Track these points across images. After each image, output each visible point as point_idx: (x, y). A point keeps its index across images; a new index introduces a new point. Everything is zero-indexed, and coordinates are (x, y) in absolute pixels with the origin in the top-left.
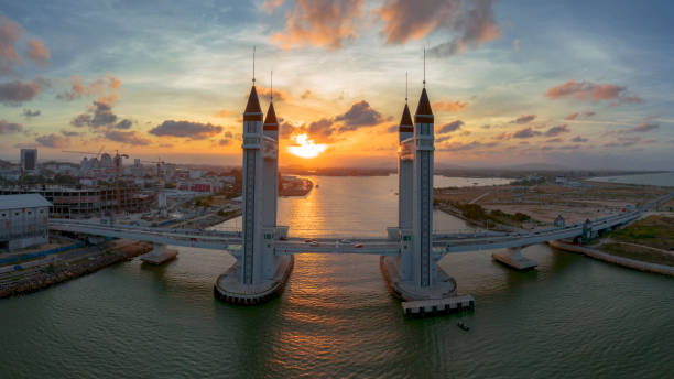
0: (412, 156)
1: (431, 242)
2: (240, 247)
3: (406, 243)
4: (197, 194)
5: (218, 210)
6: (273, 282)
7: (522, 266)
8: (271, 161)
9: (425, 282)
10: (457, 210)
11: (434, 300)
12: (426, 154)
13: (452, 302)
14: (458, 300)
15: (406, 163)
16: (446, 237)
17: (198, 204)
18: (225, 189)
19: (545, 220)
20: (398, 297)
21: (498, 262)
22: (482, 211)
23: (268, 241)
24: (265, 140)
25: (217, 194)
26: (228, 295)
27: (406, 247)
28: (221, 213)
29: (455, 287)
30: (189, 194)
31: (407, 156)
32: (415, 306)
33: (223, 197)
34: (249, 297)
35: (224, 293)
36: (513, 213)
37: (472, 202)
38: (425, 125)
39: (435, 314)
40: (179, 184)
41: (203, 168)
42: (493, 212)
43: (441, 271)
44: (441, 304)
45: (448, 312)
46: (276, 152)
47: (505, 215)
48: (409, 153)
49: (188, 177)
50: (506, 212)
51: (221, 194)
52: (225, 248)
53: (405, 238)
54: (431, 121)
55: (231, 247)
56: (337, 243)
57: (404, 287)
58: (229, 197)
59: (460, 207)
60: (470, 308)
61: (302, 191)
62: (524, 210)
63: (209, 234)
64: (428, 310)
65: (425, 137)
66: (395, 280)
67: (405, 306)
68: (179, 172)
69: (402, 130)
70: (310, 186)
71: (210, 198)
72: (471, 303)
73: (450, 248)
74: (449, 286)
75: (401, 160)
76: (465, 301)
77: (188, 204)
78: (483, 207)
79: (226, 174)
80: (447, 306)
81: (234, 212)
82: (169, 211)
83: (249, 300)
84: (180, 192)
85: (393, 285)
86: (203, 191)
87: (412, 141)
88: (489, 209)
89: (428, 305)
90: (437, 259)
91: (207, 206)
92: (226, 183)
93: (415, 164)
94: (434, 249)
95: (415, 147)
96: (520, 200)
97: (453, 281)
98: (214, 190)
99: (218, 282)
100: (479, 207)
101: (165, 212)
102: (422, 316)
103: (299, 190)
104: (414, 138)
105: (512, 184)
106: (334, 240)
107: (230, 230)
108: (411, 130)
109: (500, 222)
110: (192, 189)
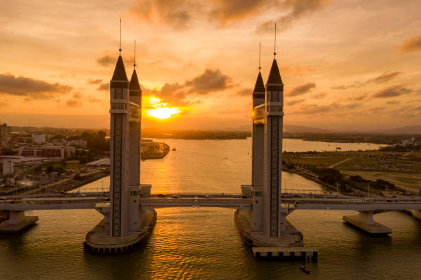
0: (263, 121)
1: (280, 199)
2: (108, 204)
3: (258, 198)
4: (46, 160)
5: (74, 175)
6: (139, 233)
7: (373, 231)
8: (136, 126)
9: (274, 233)
10: (313, 175)
11: (281, 247)
12: (276, 119)
13: (297, 251)
14: (303, 250)
15: (258, 127)
16: (296, 196)
17: (50, 170)
18: (77, 152)
19: (412, 190)
20: (248, 244)
21: (348, 224)
22: (340, 177)
23: (134, 198)
24: (130, 105)
25: (69, 159)
26: (99, 247)
27: (257, 202)
28: (77, 178)
29: (302, 239)
30: (36, 160)
31: (259, 121)
32: (264, 251)
33: (77, 161)
34: (118, 246)
35: (94, 246)
36: (374, 179)
37: (331, 167)
38: (275, 93)
39: (281, 258)
40: (21, 150)
41: (47, 131)
42: (352, 178)
43: (289, 226)
44: (287, 251)
45: (292, 259)
46: (139, 117)
47: (364, 181)
48: (261, 118)
49: (29, 141)
50: (366, 179)
51: (73, 159)
52: (92, 207)
53: (257, 194)
54: (281, 88)
55: (98, 205)
56: (196, 198)
57: (255, 236)
58: (83, 162)
59: (317, 172)
60: (315, 258)
61: (159, 154)
62: (389, 178)
63: (73, 195)
64: (275, 254)
65: (275, 103)
66: (247, 230)
67: (255, 250)
68: (16, 135)
69: (255, 96)
70: (167, 149)
71: (64, 163)
72: (315, 254)
73: (299, 205)
74: (296, 238)
75: (254, 124)
76: (309, 251)
77: (38, 170)
78: (341, 172)
79: (76, 138)
80: (292, 253)
81: (91, 176)
82: (16, 179)
83: (119, 249)
84: (23, 159)
85: (245, 234)
86: (53, 156)
87: (264, 107)
88: (348, 174)
89: (275, 251)
90: (285, 214)
91: (60, 171)
92: (77, 147)
93: (266, 127)
94: (283, 205)
95: (266, 113)
96: (386, 167)
97: (300, 235)
98: (66, 154)
99: (87, 237)
100: (338, 172)
101: (13, 180)
102: (269, 258)
103: (156, 153)
104: (265, 104)
105: (382, 150)
106: (194, 196)
107: (95, 191)
108: (263, 97)
109: (357, 188)
110: (38, 154)
